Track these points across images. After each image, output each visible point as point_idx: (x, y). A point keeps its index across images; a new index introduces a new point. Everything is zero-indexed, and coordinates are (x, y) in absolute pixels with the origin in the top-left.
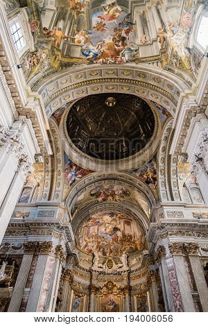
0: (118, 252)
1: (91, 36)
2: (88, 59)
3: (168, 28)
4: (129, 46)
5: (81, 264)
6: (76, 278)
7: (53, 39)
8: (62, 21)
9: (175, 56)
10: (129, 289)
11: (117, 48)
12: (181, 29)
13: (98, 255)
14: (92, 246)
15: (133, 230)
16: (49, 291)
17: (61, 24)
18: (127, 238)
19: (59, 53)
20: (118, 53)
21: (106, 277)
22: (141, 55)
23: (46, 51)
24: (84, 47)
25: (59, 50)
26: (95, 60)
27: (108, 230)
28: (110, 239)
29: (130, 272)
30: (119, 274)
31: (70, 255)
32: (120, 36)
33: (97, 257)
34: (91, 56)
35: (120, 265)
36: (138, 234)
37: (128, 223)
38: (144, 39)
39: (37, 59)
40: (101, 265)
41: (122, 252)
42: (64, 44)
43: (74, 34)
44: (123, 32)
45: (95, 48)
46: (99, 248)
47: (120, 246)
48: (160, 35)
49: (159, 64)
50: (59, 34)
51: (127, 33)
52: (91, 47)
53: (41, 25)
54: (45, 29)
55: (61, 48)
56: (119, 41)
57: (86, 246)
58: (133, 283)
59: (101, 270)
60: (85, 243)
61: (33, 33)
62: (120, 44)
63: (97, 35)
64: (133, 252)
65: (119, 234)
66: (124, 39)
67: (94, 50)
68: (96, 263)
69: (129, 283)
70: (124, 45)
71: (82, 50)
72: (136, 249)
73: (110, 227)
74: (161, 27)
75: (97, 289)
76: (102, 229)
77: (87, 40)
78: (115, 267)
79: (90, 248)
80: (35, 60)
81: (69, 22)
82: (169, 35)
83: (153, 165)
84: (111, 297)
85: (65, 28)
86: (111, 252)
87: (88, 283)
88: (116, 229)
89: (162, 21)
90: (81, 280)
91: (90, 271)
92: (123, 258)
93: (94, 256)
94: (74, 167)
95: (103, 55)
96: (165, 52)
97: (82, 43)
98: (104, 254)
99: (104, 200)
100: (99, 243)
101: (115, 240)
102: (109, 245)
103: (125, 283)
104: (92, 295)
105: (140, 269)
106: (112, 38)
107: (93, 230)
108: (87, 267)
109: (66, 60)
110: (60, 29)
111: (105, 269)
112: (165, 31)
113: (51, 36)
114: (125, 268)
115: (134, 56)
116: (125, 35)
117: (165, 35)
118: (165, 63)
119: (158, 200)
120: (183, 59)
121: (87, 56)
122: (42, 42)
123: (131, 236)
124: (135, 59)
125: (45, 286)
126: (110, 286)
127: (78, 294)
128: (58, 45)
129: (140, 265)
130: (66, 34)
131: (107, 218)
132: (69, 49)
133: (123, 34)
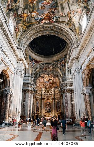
0: (50, 87)
1: (38, 12)
2: (38, 21)
3: (72, 12)
4: (55, 15)
5: (38, 92)
6: (37, 96)
7: (23, 18)
8: (26, 10)
9: (74, 25)
10: (54, 99)
11: (50, 16)
12: (77, 14)
13: (44, 88)
14: (42, 85)
15: (56, 80)
16: (30, 102)
17: (26, 11)
18: (54, 83)
19: (26, 23)
20: (50, 18)
21: (47, 95)
22: (61, 20)
23: (21, 24)
24: (36, 17)
25: (25, 22)
26: (41, 21)
27: (47, 80)
28: (48, 83)
29: (54, 94)
30: (51, 94)
31: (34, 90)
32: (51, 11)
33: (43, 89)
34: (39, 20)
35: (51, 92)
36: (58, 82)
37: (55, 77)
38: (62, 14)
39: (18, 29)
40: (45, 92)
41: (52, 87)
42: (28, 18)
43: (32, 13)
44: (53, 9)
45: (40, 16)
46: (44, 86)
47: (52, 85)
48: (69, 14)
49: (68, 25)
50: (25, 15)
51: (55, 10)
52: (39, 16)
53: (18, 13)
54: (19, 15)
55: (26, 21)
56: (51, 13)
57: (39, 86)
58: (55, 97)
59: (45, 93)
60: (39, 85)
61: (15, 18)
62: (52, 14)
63: (42, 11)
64: (56, 87)
65: (51, 81)
66: (53, 12)
67: (40, 17)
68: (43, 91)
69: (54, 97)
70: (53, 14)
71: (35, 18)
72: (57, 87)
73: (48, 79)
74: (69, 11)
75: (44, 99)
76: (45, 80)
77: (37, 14)
78: (50, 92)
79: (41, 86)
80: (17, 30)
81: (29, 9)
82: (72, 15)
83: (65, 59)
84: (48, 101)
85: (27, 12)
86: (48, 87)
87: (41, 97)
88: (50, 80)
89: (70, 9)
90: (39, 97)
91: (41, 94)
92: (53, 90)
93: (42, 89)
94: (33, 61)
95: (44, 19)
96: (70, 22)
97: (35, 16)
98: (46, 88)
99: (45, 70)
100: (44, 84)
101: (50, 83)
102: (47, 85)
103: (53, 97)
104: (42, 101)
105: (58, 93)
106: (48, 12)
107: (42, 80)
108: (40, 92)
109: (29, 24)
110: (25, 13)
111: (46, 93)
112: (71, 13)
113: (22, 17)
114: (53, 93)
115: (58, 20)
116: (54, 11)
117: (71, 15)
118: (70, 26)
119: (65, 73)
120: (77, 28)
121: (37, 20)
122: (19, 21)
123: (56, 82)
124: (58, 21)
125: (29, 101)
126: (48, 98)
127: (37, 100)
128: (25, 20)
129: (58, 92)
130: (28, 14)
131: (47, 76)
132: (29, 20)
133: (53, 10)
